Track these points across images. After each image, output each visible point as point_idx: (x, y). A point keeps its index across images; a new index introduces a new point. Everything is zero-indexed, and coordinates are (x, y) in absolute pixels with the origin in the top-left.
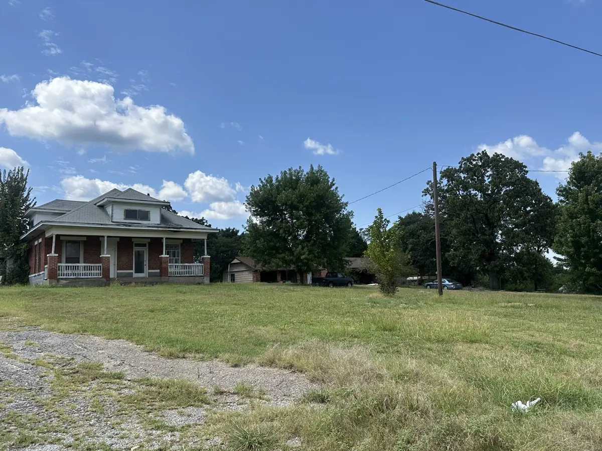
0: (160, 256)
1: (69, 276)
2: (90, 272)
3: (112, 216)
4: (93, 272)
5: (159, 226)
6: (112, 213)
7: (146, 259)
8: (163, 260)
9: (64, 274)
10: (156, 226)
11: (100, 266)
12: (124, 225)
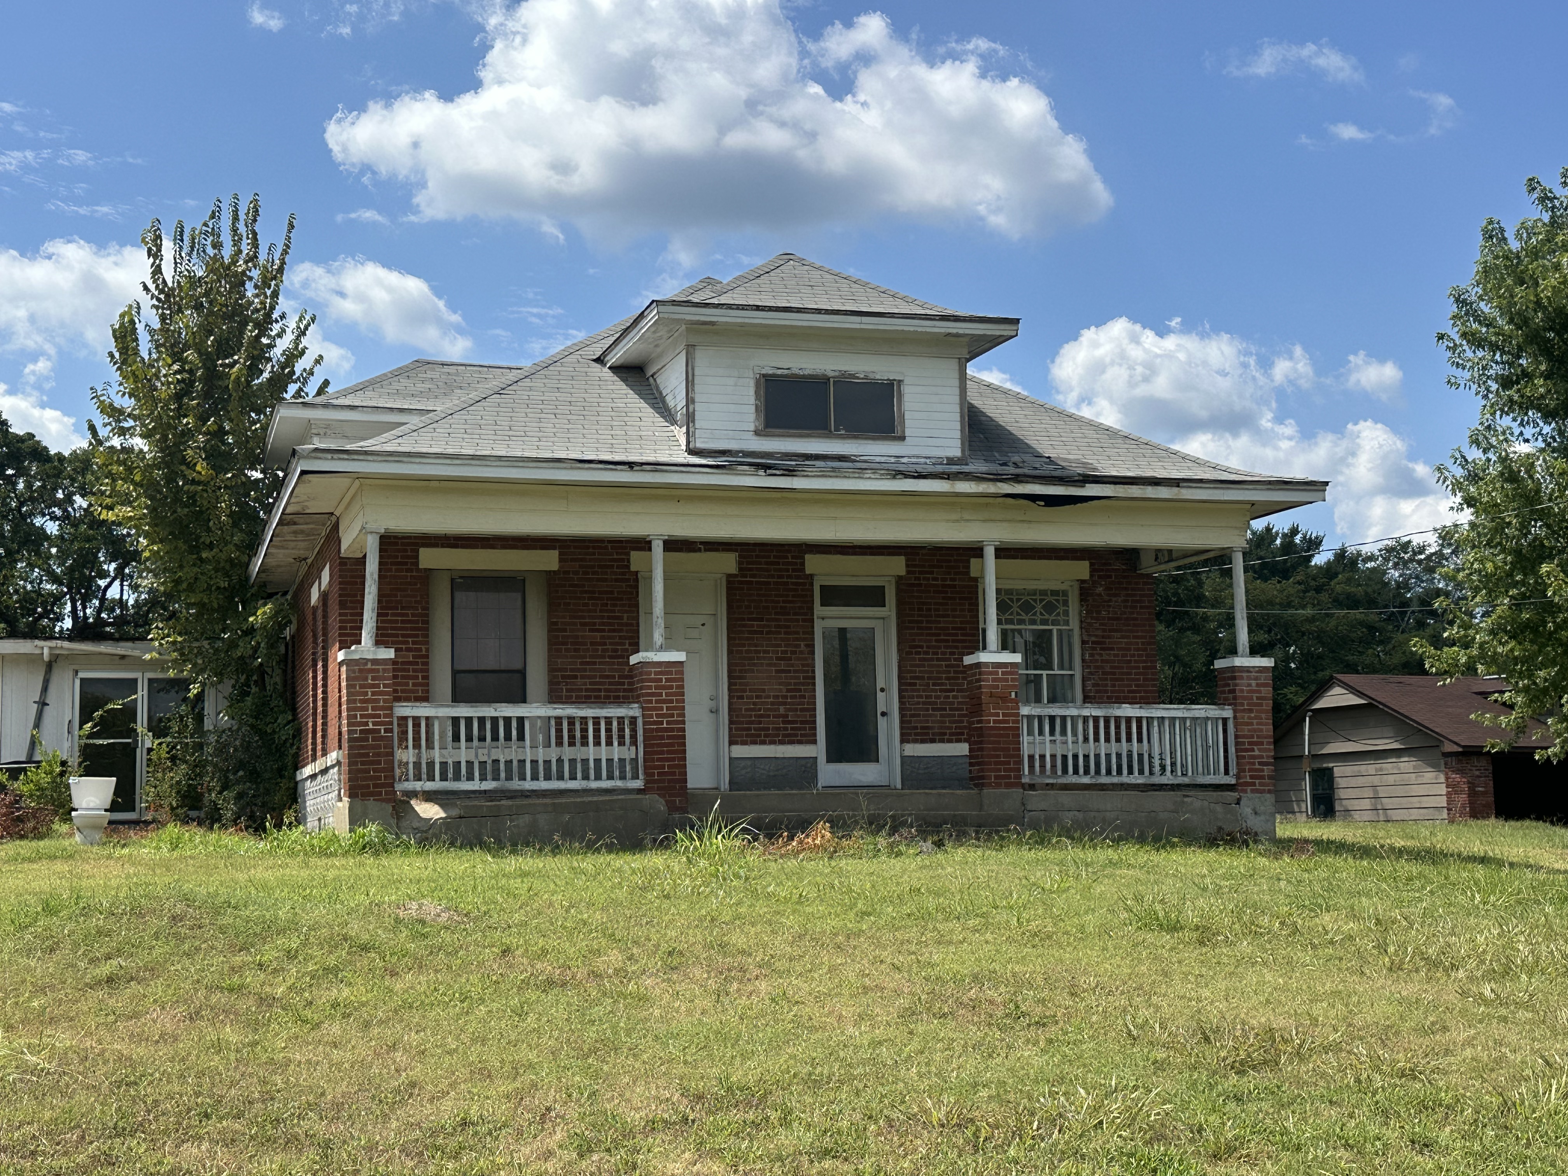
0: (968, 660)
1: (457, 777)
2: (578, 752)
3: (690, 418)
4: (591, 752)
5: (955, 468)
6: (690, 400)
7: (887, 678)
8: (987, 682)
9: (431, 765)
10: (939, 469)
11: (633, 720)
12: (758, 466)
